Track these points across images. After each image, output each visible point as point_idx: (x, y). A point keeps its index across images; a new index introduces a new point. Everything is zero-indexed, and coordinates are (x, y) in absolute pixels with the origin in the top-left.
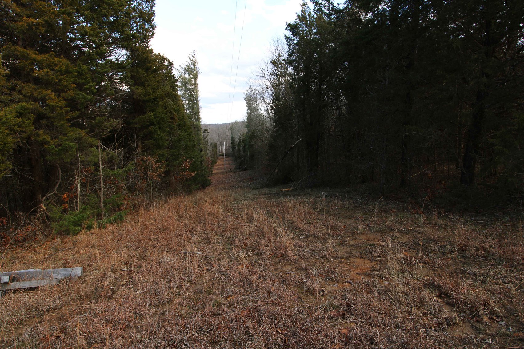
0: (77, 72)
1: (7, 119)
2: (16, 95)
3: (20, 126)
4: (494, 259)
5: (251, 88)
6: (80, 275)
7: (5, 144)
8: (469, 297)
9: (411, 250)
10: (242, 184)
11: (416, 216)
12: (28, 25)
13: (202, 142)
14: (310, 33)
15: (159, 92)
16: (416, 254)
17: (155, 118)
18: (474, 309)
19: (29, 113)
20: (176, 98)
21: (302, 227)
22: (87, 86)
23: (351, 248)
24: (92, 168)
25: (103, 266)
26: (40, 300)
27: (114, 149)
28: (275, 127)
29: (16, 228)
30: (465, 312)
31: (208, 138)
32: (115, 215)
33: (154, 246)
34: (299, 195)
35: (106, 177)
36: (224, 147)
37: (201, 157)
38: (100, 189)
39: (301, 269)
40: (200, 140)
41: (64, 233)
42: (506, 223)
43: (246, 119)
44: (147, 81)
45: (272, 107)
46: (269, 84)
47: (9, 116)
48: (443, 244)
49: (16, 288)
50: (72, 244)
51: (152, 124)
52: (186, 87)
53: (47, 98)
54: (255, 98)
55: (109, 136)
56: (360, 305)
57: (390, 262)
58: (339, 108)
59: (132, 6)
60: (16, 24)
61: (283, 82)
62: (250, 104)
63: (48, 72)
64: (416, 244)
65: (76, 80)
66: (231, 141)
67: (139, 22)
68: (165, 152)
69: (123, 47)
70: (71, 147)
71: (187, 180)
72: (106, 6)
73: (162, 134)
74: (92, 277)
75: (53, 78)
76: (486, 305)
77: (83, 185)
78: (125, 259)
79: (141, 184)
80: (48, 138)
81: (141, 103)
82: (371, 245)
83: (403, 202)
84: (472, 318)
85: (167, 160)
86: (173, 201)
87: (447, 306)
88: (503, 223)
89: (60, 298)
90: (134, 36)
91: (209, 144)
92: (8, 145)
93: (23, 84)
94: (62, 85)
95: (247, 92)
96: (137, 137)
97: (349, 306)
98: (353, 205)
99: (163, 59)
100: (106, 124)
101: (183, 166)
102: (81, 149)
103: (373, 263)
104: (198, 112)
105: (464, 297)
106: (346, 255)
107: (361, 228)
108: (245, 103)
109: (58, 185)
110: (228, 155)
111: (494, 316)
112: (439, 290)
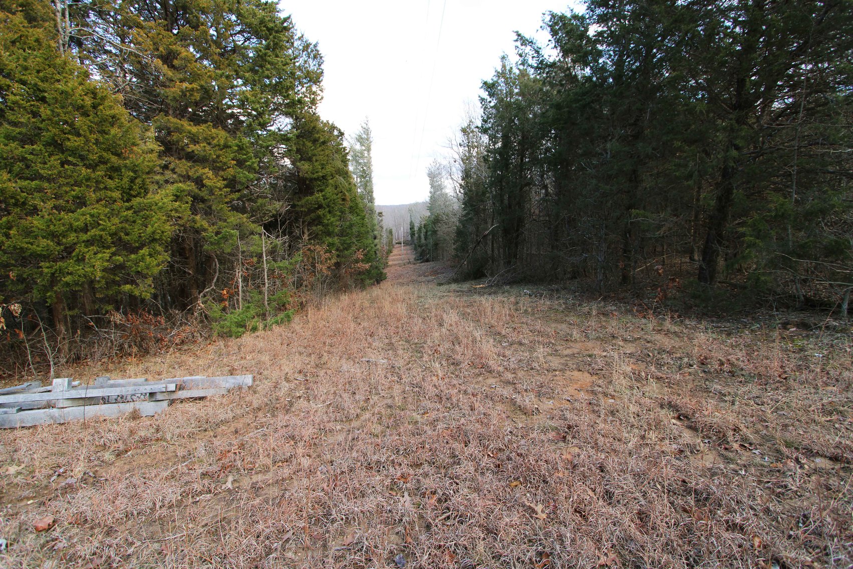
0: (238, 146)
1: (164, 203)
2: (168, 174)
3: (176, 211)
4: (743, 375)
5: (435, 161)
6: (250, 384)
7: (163, 232)
8: (715, 420)
9: (640, 362)
10: (423, 279)
11: (643, 321)
12: (182, 91)
13: (377, 227)
14: (511, 93)
15: (329, 169)
16: (646, 368)
17: (324, 200)
18: (721, 435)
19: (186, 196)
20: (346, 174)
21: (503, 333)
22: (248, 163)
23: (566, 358)
24: (255, 259)
25: (275, 374)
26: (210, 411)
27: (277, 237)
28: (464, 209)
29: (172, 328)
30: (710, 438)
31: (383, 223)
32: (281, 315)
33: (329, 352)
34: (495, 293)
35: (271, 271)
36: (402, 232)
37: (376, 246)
38: (264, 284)
39: (508, 383)
40: (374, 225)
41: (226, 335)
42: (756, 332)
43: (428, 199)
44: (314, 155)
45: (461, 185)
46: (457, 157)
47: (165, 200)
48: (678, 355)
49: (183, 397)
50: (236, 348)
51: (320, 207)
52: (357, 162)
53: (204, 177)
54: (440, 174)
55: (271, 221)
56: (583, 427)
57: (615, 376)
58: (545, 187)
59: (297, 64)
60: (167, 90)
61: (475, 154)
62: (433, 181)
63: (205, 147)
64: (645, 355)
65: (236, 156)
66: (409, 227)
67: (305, 83)
68: (336, 240)
69: (287, 114)
70: (232, 235)
71: (360, 273)
72: (269, 66)
73: (332, 219)
74: (265, 386)
75: (210, 154)
76: (736, 430)
77: (245, 280)
78: (298, 367)
79: (308, 279)
80: (205, 224)
81: (307, 182)
82: (590, 356)
83: (625, 303)
84: (719, 445)
85: (337, 250)
86: (345, 298)
87: (687, 430)
88: (752, 331)
89: (232, 410)
90: (300, 101)
91: (384, 230)
92: (165, 234)
93: (177, 161)
94: (221, 162)
95: (430, 167)
96: (303, 222)
97: (569, 427)
98: (564, 306)
99: (333, 127)
100: (270, 207)
101: (355, 257)
102: (242, 237)
103: (595, 378)
104: (371, 192)
105: (709, 420)
106: (560, 367)
107: (576, 334)
108: (427, 180)
109: (215, 279)
110: (406, 243)
111: (746, 445)
112: (677, 411)
